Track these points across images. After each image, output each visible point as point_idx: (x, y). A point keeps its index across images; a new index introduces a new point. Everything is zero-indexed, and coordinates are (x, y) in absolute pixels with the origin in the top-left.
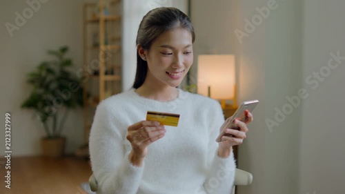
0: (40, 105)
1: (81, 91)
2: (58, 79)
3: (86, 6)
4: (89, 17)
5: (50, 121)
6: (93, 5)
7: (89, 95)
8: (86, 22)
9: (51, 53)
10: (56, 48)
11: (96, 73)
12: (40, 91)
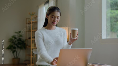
0: (12, 48)
1: (25, 44)
2: (18, 40)
3: (27, 19)
4: (28, 22)
5: (15, 53)
6: (29, 19)
7: (27, 45)
8: (27, 23)
9: (16, 33)
10: (17, 31)
11: (30, 38)
12: (12, 44)
